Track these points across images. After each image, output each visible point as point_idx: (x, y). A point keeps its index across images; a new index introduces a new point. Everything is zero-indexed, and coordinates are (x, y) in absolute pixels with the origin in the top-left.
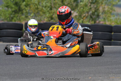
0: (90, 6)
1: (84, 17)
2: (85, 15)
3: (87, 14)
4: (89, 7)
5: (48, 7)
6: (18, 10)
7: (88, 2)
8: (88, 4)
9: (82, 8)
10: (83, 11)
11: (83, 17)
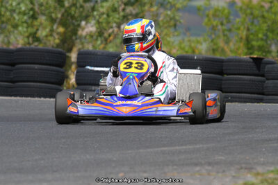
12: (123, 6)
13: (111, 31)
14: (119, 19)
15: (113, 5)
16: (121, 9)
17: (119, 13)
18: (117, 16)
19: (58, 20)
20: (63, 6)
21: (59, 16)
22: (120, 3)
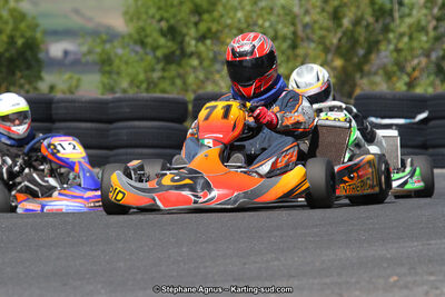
0: (435, 28)
1: (414, 69)
2: (419, 64)
3: (424, 61)
4: (432, 34)
5: (285, 38)
6: (178, 53)
7: (426, 15)
8: (429, 22)
9: (406, 39)
10: (412, 49)
11: (409, 69)
12: (434, 23)
13: (415, 62)
14: (427, 42)
15: (419, 22)
16: (431, 26)
17: (427, 34)
18: (424, 38)
19: (333, 49)
20: (340, 26)
21: (335, 41)
22: (430, 18)
